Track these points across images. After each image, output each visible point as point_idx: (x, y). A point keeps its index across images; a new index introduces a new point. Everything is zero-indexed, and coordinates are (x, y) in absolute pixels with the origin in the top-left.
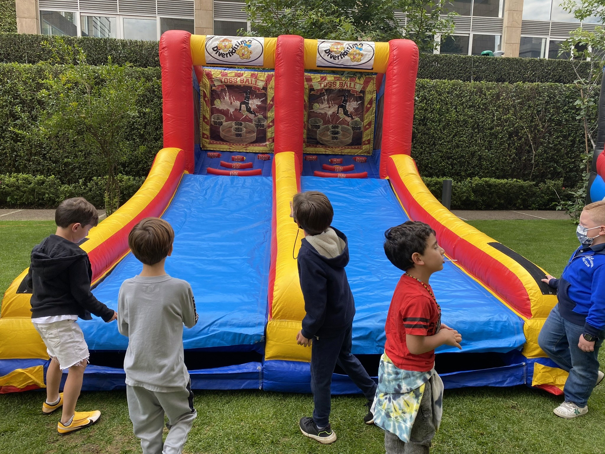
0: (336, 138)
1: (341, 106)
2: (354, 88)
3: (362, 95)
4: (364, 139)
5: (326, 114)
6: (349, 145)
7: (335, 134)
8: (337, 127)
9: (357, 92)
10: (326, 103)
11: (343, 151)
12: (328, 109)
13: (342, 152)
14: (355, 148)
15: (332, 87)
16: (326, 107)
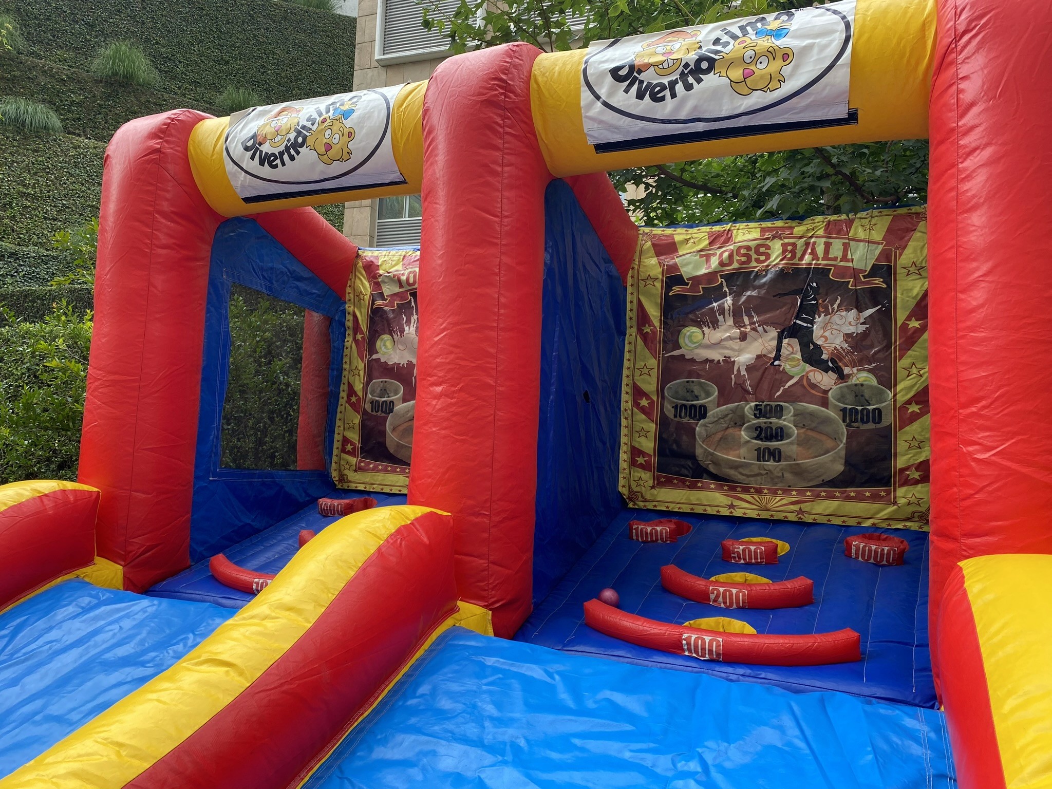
0: (776, 455)
1: (791, 331)
2: (844, 258)
3: (878, 282)
4: (901, 462)
5: (729, 362)
6: (833, 483)
7: (769, 438)
8: (779, 411)
9: (855, 273)
10: (730, 321)
11: (806, 507)
12: (736, 344)
13: (801, 511)
14: (859, 498)
15: (754, 264)
16: (730, 338)
